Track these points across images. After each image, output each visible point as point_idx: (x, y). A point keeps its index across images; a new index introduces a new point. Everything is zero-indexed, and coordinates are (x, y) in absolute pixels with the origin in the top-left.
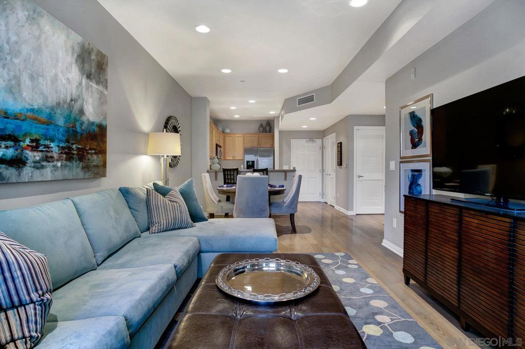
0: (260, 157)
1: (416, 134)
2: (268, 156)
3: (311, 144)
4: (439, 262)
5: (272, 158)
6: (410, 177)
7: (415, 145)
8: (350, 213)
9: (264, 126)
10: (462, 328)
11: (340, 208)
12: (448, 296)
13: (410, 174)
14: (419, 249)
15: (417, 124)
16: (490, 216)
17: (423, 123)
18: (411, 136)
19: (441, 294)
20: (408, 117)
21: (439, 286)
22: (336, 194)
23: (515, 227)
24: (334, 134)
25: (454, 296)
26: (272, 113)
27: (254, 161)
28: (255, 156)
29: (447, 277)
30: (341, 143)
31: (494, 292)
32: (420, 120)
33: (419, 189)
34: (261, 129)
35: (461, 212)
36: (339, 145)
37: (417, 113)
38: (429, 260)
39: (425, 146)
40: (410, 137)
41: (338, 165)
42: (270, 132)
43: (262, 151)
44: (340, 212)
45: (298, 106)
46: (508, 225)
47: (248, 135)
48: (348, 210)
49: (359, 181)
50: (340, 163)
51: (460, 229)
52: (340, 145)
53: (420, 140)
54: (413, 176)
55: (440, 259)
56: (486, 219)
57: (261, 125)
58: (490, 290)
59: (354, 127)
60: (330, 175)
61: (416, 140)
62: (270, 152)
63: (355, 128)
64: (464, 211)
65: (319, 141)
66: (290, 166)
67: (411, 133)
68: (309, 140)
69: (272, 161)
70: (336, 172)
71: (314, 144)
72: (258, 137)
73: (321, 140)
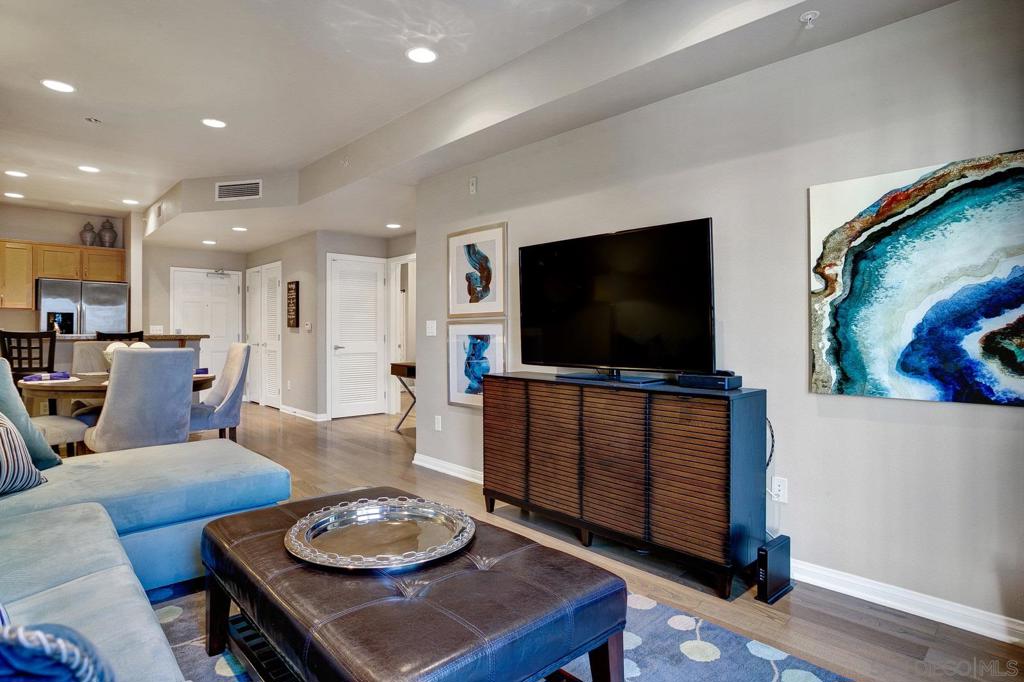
0: (90, 303)
1: (479, 280)
2: (114, 303)
3: (218, 280)
4: (549, 464)
5: (124, 307)
6: (467, 345)
7: (475, 296)
8: (321, 418)
9: (96, 230)
10: (584, 545)
11: (295, 410)
12: (565, 507)
13: (468, 342)
14: (515, 452)
15: (481, 265)
16: (621, 393)
17: (491, 265)
18: (469, 283)
19: (553, 508)
20: (464, 251)
21: (550, 498)
22: (284, 382)
23: (650, 402)
24: (279, 263)
25: (573, 505)
26: (130, 202)
27: (71, 315)
28: (75, 302)
29: (563, 483)
30: (297, 283)
31: (628, 484)
32: (486, 259)
33: (484, 365)
34: (88, 237)
35: (582, 391)
36: (293, 286)
37: (480, 248)
38: (532, 465)
39: (494, 299)
40: (467, 283)
41: (289, 325)
42: (112, 245)
43: (95, 289)
44: (296, 417)
45: (217, 199)
46: (643, 400)
47: (47, 248)
48: (316, 412)
49: (335, 355)
50: (294, 322)
51: (581, 415)
52: (295, 288)
53: (486, 289)
54: (474, 346)
55: (551, 460)
56: (617, 397)
57: (88, 228)
58: (623, 483)
59: (328, 254)
60: (265, 345)
61: (478, 289)
62: (118, 291)
63: (330, 256)
64: (585, 389)
65: (236, 276)
66: (167, 327)
67: (469, 278)
68: (213, 271)
69: (125, 316)
70: (284, 339)
71: (225, 281)
72: (78, 254)
73: (240, 273)
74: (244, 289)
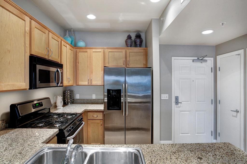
3: (199, 64)
9: (133, 39)
34: (129, 41)
43: (133, 72)
47: (110, 50)
65: (211, 61)
68: (196, 58)
71: (204, 64)
72: (124, 52)
73: (212, 59)
74: (215, 70)
